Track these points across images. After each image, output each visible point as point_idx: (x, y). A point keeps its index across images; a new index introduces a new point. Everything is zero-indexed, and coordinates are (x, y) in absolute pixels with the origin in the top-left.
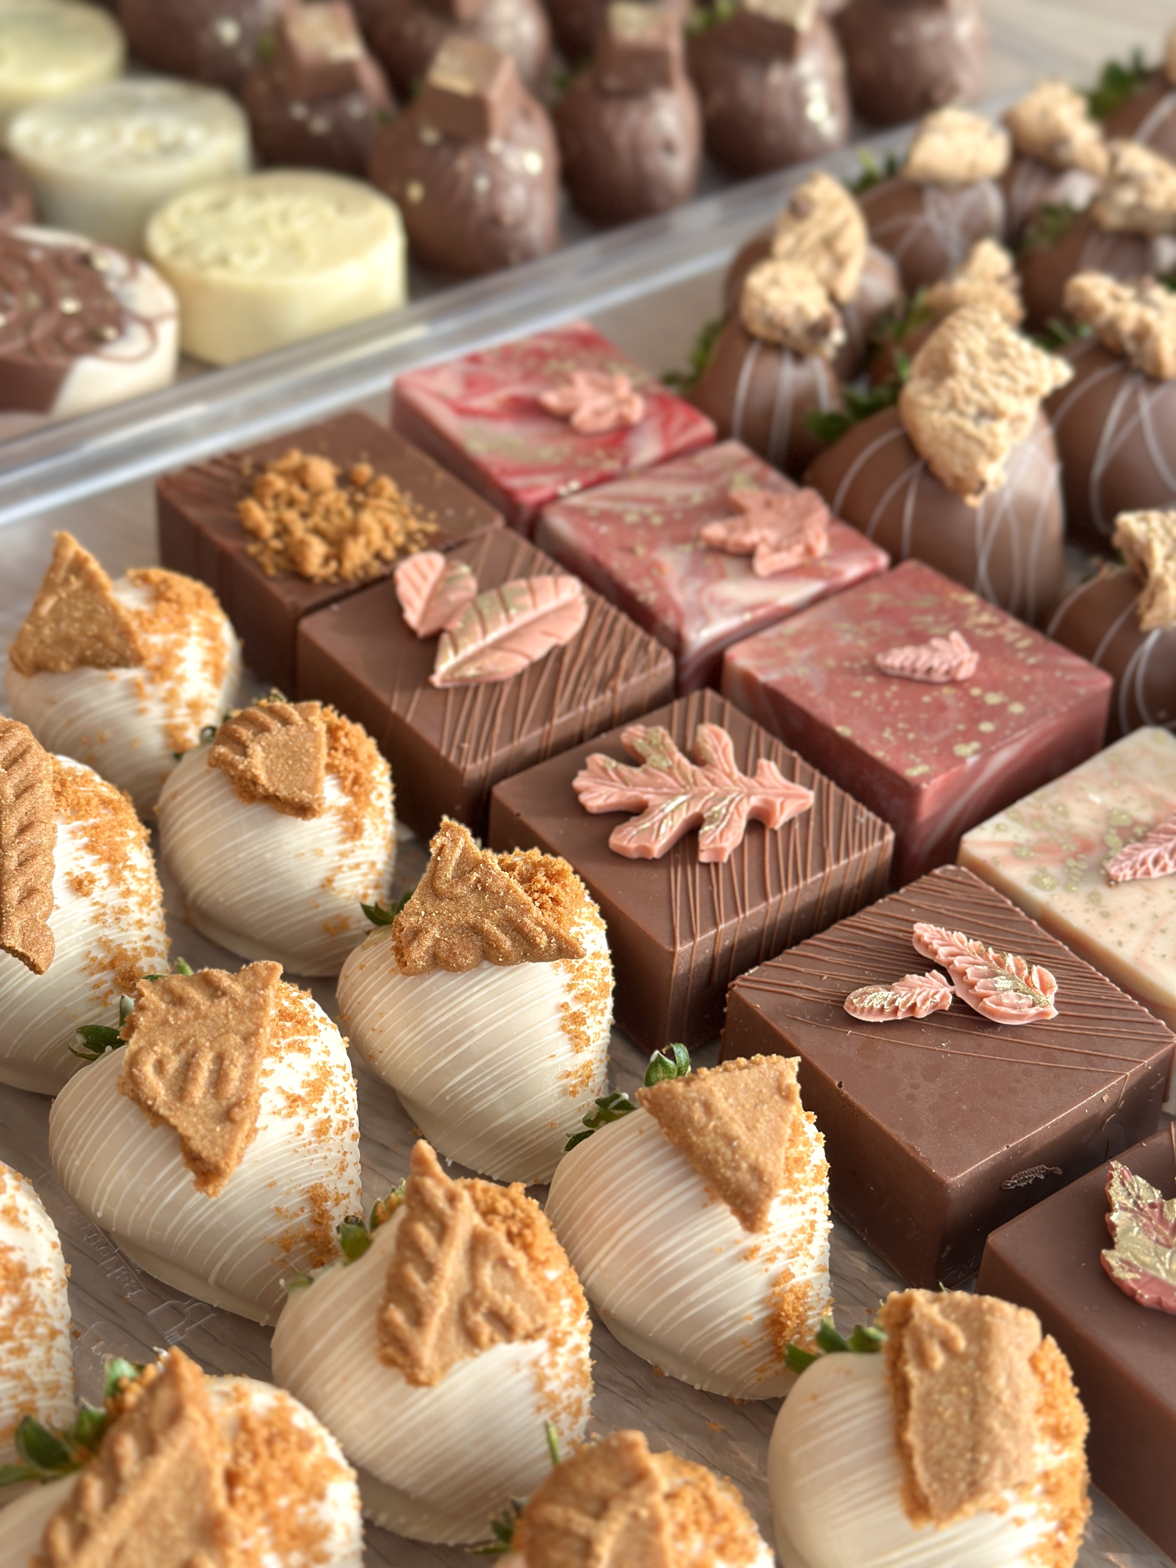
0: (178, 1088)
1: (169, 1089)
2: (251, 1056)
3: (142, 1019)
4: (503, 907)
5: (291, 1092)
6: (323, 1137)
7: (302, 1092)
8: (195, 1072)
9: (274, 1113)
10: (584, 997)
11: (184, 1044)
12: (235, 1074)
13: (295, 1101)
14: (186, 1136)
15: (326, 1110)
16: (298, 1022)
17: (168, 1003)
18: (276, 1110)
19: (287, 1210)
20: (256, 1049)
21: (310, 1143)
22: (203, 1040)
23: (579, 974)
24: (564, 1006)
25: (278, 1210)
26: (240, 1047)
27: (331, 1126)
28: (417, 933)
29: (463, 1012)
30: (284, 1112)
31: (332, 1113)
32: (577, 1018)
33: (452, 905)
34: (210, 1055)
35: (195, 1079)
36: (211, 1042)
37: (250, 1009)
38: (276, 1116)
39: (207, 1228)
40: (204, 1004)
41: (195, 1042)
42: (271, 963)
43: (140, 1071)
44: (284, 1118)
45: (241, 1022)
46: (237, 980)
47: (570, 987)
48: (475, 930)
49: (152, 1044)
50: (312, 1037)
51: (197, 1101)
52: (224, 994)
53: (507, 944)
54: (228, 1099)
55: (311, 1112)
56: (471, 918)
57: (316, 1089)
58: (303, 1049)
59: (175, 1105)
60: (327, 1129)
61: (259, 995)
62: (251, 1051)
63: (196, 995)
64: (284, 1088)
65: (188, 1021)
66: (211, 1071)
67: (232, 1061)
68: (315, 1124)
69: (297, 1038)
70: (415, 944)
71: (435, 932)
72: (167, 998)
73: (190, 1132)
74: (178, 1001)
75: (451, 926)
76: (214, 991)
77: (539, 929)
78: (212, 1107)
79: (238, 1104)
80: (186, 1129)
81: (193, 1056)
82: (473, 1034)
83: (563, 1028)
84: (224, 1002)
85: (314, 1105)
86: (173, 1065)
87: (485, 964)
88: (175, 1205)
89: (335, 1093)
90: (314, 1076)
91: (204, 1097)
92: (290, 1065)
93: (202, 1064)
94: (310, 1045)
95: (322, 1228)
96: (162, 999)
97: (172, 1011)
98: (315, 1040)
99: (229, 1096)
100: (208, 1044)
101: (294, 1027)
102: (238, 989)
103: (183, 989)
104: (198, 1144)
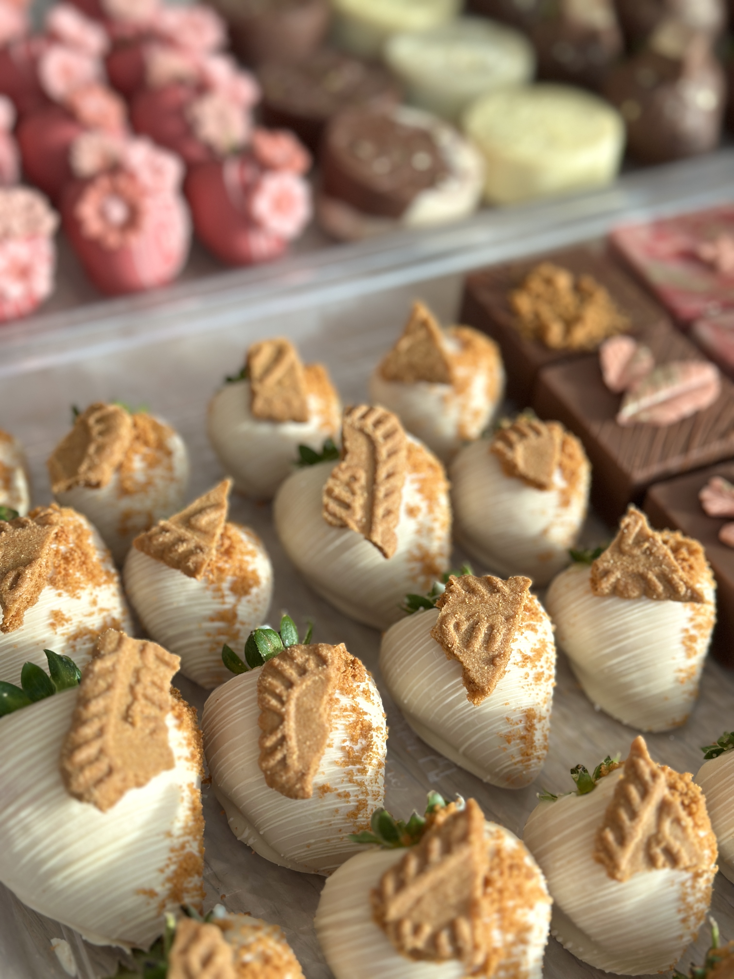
0: (466, 640)
1: (462, 640)
2: (509, 630)
3: (451, 597)
4: (661, 566)
5: (525, 653)
6: (538, 682)
7: (531, 654)
8: (476, 633)
9: (515, 664)
10: (699, 627)
11: (472, 616)
12: (499, 638)
13: (526, 659)
14: (467, 669)
15: (542, 667)
16: (533, 614)
17: (466, 591)
18: (516, 662)
19: (512, 720)
20: (512, 626)
21: (531, 684)
22: (483, 616)
23: (698, 612)
24: (686, 630)
25: (508, 719)
26: (504, 623)
27: (543, 677)
28: (607, 573)
29: (625, 623)
30: (520, 664)
31: (544, 669)
32: (692, 639)
33: (630, 560)
34: (487, 625)
35: (477, 637)
36: (487, 617)
37: (512, 602)
38: (516, 665)
39: (466, 721)
40: (486, 596)
41: (479, 616)
42: (526, 578)
43: (447, 627)
44: (519, 667)
45: (505, 609)
46: (506, 585)
47: (692, 619)
48: (642, 577)
49: (454, 613)
50: (539, 623)
51: (476, 650)
52: (498, 591)
53: (660, 588)
54: (493, 652)
55: (534, 667)
56: (641, 569)
57: (539, 653)
58: (533, 629)
59: (463, 650)
60: (541, 677)
61: (518, 595)
62: (510, 627)
63: (482, 589)
64: (521, 650)
65: (476, 603)
66: (485, 634)
67: (498, 631)
68: (535, 674)
69: (532, 622)
70: (605, 579)
71: (618, 574)
72: (466, 588)
73: (470, 667)
74: (472, 591)
75: (628, 572)
76: (493, 589)
77: (681, 583)
78: (484, 655)
79: (499, 656)
80: (468, 665)
81: (477, 624)
82: (629, 637)
83: (683, 643)
84: (498, 596)
85: (537, 663)
86: (465, 627)
87: (644, 598)
88: (450, 705)
89: (548, 658)
90: (538, 646)
91: (480, 649)
92: (526, 638)
93: (482, 630)
94: (538, 627)
95: (530, 734)
96: (463, 588)
97: (468, 596)
98: (540, 625)
99: (494, 650)
100: (486, 618)
101: (530, 615)
102: (506, 589)
103: (476, 584)
104: (473, 674)
